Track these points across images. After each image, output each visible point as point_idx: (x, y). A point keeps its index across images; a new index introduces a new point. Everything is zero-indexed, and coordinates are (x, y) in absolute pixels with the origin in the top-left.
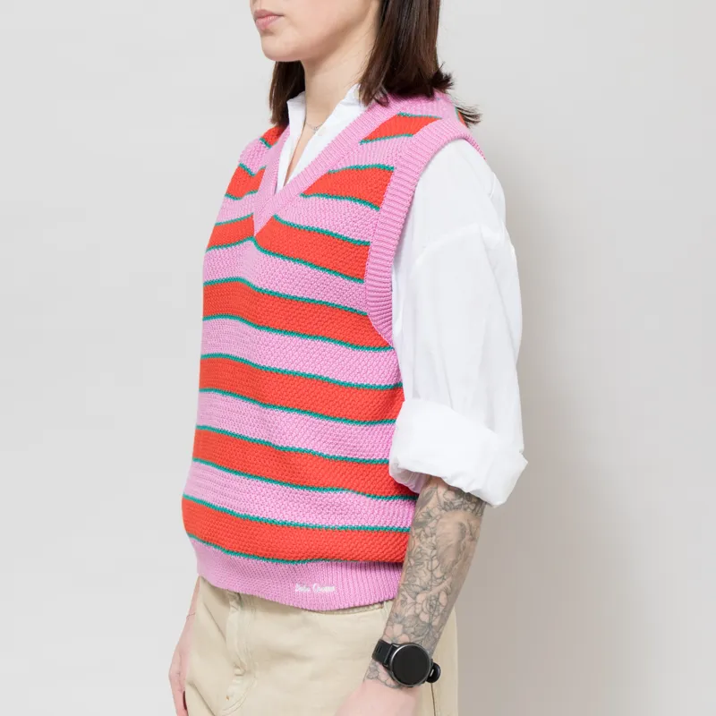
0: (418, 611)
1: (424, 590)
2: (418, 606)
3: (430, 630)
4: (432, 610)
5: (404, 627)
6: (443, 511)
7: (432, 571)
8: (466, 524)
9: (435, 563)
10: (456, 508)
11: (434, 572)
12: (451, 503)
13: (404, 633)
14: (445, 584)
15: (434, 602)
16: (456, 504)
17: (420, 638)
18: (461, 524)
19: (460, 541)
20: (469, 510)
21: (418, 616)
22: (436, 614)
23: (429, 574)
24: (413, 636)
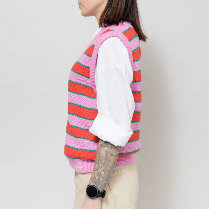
0: (95, 176)
1: (97, 170)
2: (95, 175)
3: (99, 182)
4: (99, 176)
5: (92, 181)
6: (101, 147)
7: (99, 164)
8: (108, 151)
9: (99, 162)
10: (105, 146)
11: (99, 165)
12: (103, 145)
13: (92, 182)
14: (103, 168)
15: (100, 174)
16: (104, 145)
17: (96, 184)
18: (106, 151)
19: (106, 156)
20: (109, 147)
21: (95, 177)
22: (101, 177)
23: (98, 165)
24: (94, 183)
